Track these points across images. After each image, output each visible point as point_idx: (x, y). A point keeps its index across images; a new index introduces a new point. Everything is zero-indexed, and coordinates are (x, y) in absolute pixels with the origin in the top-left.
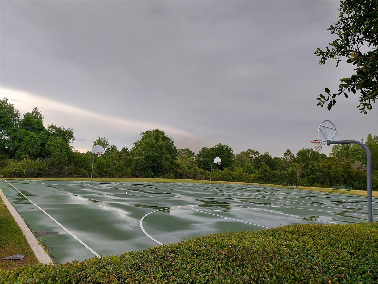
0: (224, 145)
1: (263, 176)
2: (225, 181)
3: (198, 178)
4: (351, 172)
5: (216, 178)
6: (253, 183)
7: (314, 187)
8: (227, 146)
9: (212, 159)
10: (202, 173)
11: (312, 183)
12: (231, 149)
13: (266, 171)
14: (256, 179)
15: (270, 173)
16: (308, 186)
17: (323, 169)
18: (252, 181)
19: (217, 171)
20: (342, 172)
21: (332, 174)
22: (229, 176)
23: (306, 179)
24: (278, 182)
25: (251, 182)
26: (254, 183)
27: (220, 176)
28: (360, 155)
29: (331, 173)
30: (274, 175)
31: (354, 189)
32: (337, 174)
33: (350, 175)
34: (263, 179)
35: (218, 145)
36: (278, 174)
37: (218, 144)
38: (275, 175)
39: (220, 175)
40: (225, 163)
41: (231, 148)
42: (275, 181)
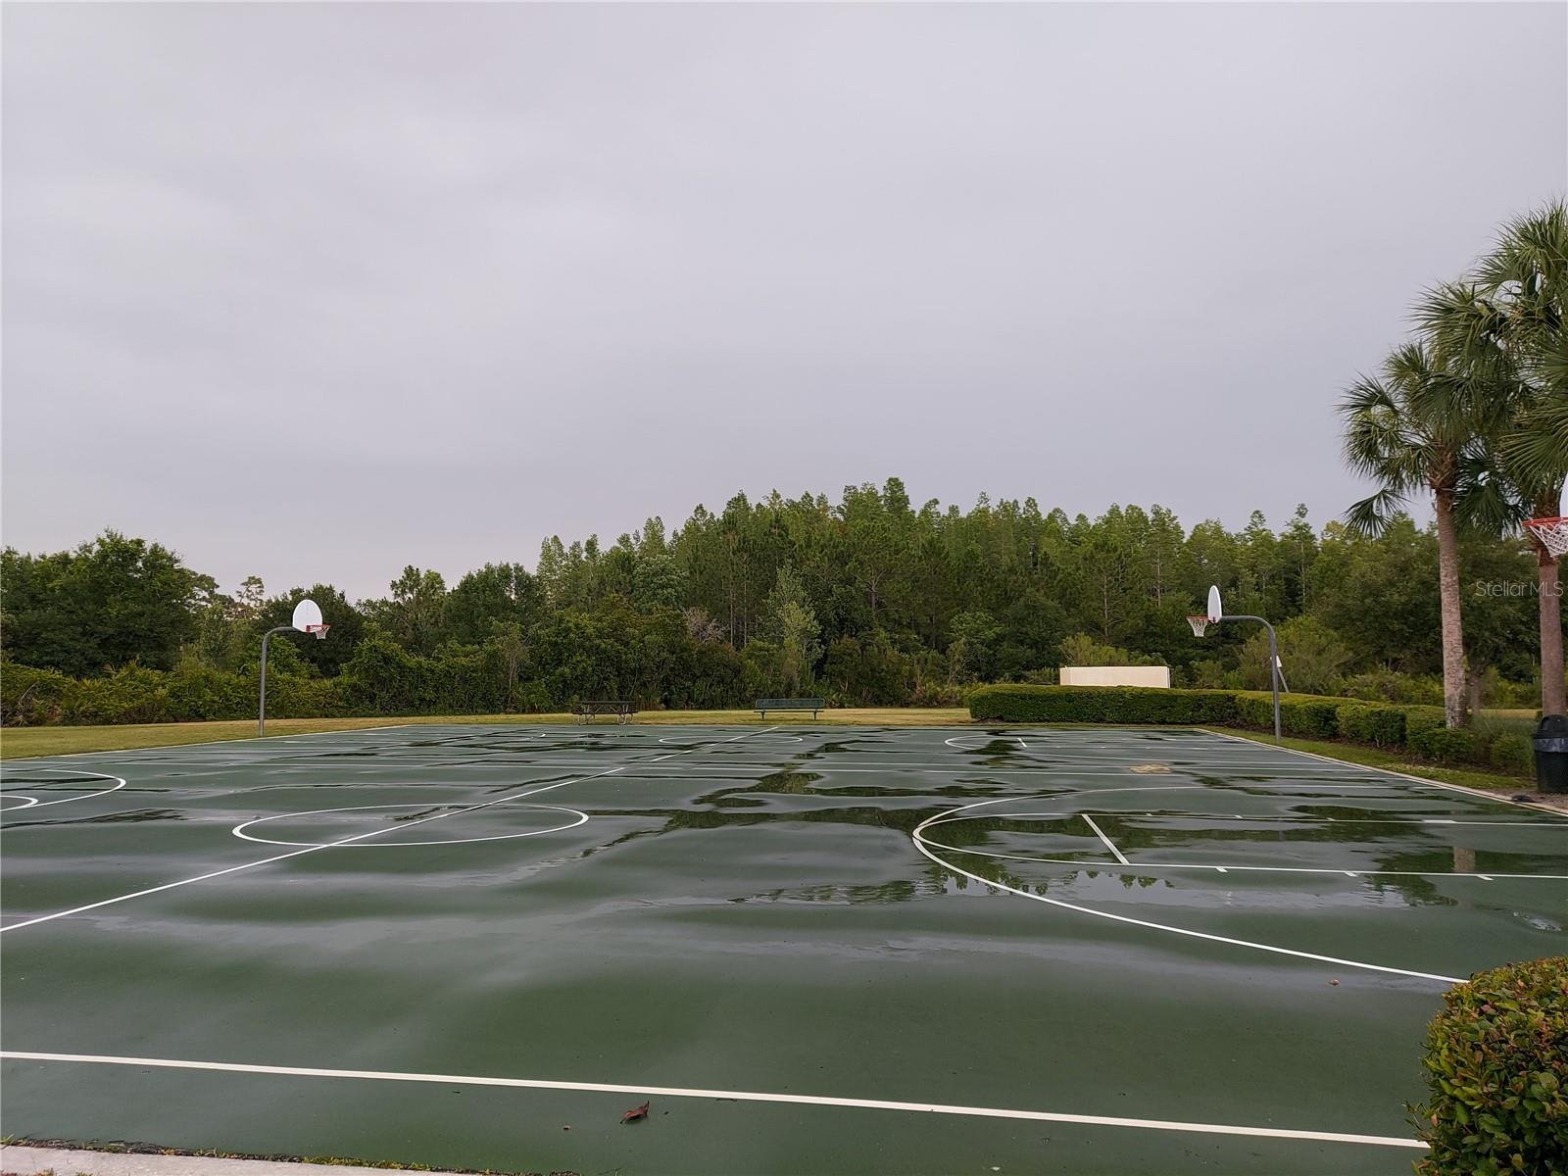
0: (139, 543)
1: (372, 685)
2: (189, 721)
3: (21, 717)
4: (683, 650)
5: (140, 710)
6: (327, 717)
7: (567, 712)
8: (156, 546)
9: (72, 612)
10: (47, 690)
11: (560, 698)
12: (177, 561)
13: (387, 660)
14: (341, 699)
15: (401, 667)
16: (547, 712)
17: (598, 641)
18: (326, 709)
19: (132, 673)
20: (661, 648)
21: (630, 658)
22: (209, 695)
23: (540, 685)
24: (435, 703)
25: (321, 716)
26: (334, 717)
27: (163, 700)
28: (672, 587)
29: (626, 653)
30: (420, 677)
31: (692, 709)
32: (646, 656)
33: (681, 657)
34: (375, 695)
35: (101, 542)
36: (432, 672)
37: (104, 536)
38: (422, 676)
39: (161, 692)
40: (152, 632)
41: (176, 556)
42: (422, 700)
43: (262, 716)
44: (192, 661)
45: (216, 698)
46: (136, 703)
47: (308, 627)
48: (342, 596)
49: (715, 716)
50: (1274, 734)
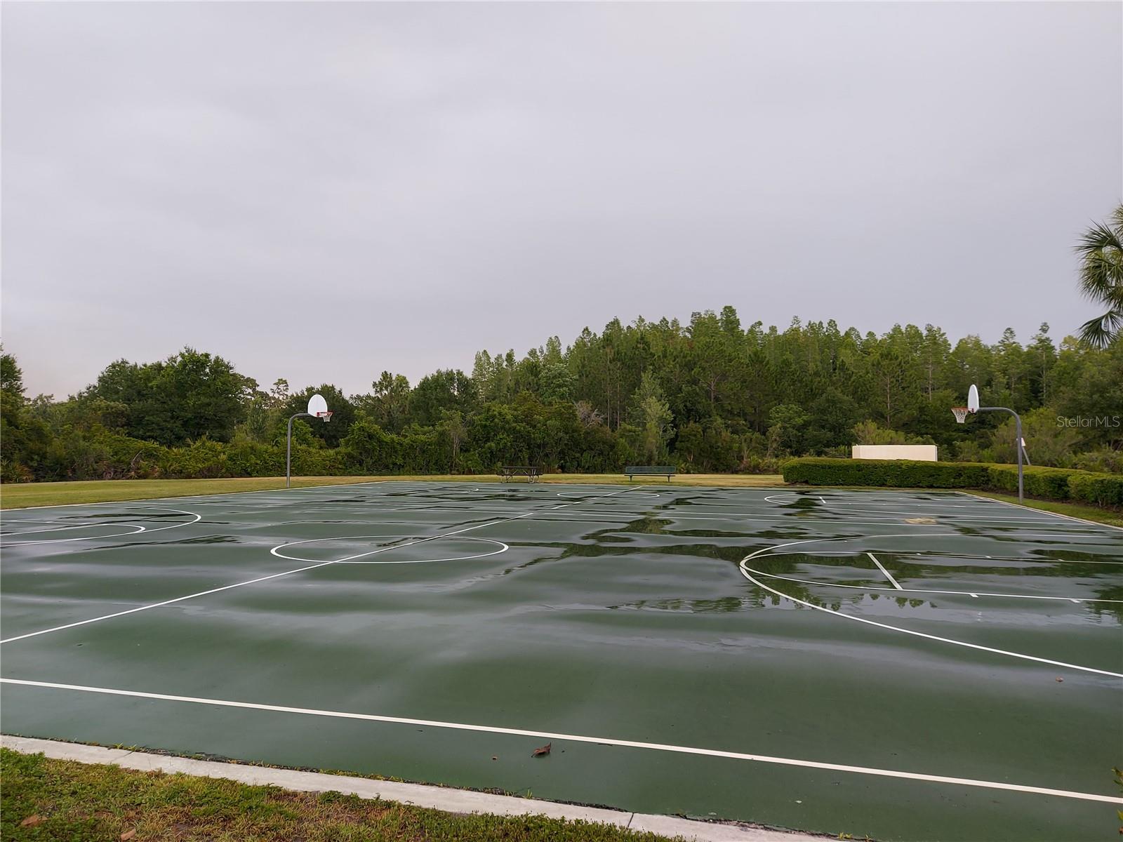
0: (207, 356)
1: (361, 453)
2: (241, 477)
3: (133, 473)
4: (573, 431)
5: (209, 469)
6: (331, 475)
7: (493, 474)
8: (217, 358)
9: (164, 403)
10: (149, 455)
11: (489, 464)
12: (231, 368)
13: (371, 436)
14: (340, 463)
15: (380, 442)
16: (480, 474)
17: (514, 425)
18: (331, 469)
19: (204, 443)
20: (559, 430)
21: (537, 436)
22: (253, 459)
23: (475, 454)
24: (403, 466)
25: (327, 475)
26: (336, 475)
27: (224, 462)
28: (566, 386)
29: (534, 433)
30: (393, 448)
31: (580, 473)
32: (548, 435)
33: (573, 436)
34: (363, 460)
35: (182, 355)
36: (401, 445)
37: (184, 351)
38: (394, 448)
39: (223, 457)
40: (216, 416)
41: (231, 364)
42: (395, 464)
43: (288, 474)
44: (242, 436)
45: (259, 462)
46: (207, 464)
47: (318, 413)
48: (340, 392)
49: (597, 478)
50: (1018, 496)
